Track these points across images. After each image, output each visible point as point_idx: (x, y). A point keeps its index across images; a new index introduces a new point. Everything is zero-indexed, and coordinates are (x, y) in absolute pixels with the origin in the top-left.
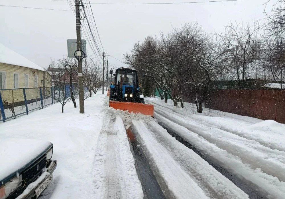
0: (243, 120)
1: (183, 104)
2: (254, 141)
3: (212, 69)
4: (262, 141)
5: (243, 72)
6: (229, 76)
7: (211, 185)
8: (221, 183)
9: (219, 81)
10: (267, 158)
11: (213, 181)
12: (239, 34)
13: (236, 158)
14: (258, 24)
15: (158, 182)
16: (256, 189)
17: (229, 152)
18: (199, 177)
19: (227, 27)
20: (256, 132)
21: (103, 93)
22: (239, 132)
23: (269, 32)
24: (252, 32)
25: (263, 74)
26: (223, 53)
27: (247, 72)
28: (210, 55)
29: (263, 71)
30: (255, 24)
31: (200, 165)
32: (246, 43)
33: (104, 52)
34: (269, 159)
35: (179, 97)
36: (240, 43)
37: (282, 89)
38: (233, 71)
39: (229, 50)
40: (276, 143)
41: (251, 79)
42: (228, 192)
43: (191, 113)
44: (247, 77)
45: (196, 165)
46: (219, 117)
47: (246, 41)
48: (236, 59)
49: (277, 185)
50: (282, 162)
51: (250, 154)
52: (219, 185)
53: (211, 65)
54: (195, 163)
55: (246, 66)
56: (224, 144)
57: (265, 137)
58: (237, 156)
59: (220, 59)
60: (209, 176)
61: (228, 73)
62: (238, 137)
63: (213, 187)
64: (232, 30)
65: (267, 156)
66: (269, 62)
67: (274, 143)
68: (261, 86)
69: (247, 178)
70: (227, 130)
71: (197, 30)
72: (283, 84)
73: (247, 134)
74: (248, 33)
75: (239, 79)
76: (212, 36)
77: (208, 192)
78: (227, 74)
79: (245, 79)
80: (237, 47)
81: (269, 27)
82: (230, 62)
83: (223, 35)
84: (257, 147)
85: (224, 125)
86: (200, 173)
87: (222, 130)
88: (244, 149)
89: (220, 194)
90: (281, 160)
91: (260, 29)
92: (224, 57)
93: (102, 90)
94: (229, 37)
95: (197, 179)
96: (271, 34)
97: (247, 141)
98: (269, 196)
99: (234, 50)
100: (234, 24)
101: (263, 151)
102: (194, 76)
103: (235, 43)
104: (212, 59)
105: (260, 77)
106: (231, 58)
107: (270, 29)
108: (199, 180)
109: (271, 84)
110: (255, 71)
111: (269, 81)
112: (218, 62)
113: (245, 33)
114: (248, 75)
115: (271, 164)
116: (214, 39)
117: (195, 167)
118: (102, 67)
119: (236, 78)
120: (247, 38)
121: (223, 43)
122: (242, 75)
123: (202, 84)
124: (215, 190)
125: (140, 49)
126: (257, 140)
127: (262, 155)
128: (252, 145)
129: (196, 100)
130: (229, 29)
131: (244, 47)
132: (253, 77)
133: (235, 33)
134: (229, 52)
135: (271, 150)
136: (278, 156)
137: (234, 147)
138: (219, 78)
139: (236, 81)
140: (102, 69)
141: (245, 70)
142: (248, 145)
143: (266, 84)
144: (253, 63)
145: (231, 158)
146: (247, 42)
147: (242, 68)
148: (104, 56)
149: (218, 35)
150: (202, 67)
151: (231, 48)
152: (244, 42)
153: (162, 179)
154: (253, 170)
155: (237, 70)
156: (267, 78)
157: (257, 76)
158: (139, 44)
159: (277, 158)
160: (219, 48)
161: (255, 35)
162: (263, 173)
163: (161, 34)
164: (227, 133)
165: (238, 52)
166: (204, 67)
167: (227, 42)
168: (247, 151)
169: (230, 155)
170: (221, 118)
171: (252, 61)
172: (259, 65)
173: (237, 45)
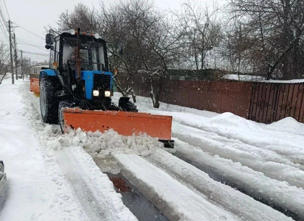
0: (203, 115)
1: (135, 98)
2: (213, 133)
3: (169, 56)
4: (220, 133)
5: (202, 60)
6: (188, 65)
7: (177, 171)
8: (185, 168)
9: (177, 70)
10: (224, 146)
11: (178, 168)
12: (196, 14)
13: (197, 149)
14: (216, 4)
15: (124, 176)
16: (215, 171)
17: (190, 144)
18: (164, 166)
19: (183, 4)
20: (215, 125)
21: (13, 82)
22: (200, 126)
23: (228, 15)
24: (211, 14)
25: (222, 63)
26: (180, 37)
27: (206, 61)
28: (165, 38)
29: (222, 60)
30: (214, 4)
31: (164, 156)
32: (204, 26)
33: (9, 21)
34: (225, 147)
35: (129, 89)
36: (198, 26)
37: (239, 81)
38: (191, 59)
39: (187, 34)
40: (232, 134)
41: (210, 69)
42: (191, 174)
43: (146, 108)
44: (206, 66)
45: (160, 157)
46: (178, 112)
47: (205, 23)
48: (194, 44)
49: (231, 165)
50: (236, 148)
51: (210, 145)
52: (183, 170)
53: (167, 50)
54: (160, 156)
55: (205, 54)
56: (185, 137)
57: (223, 129)
58: (198, 147)
59: (177, 43)
60: (174, 164)
61: (186, 61)
62: (198, 130)
63: (179, 173)
64: (190, 9)
65: (224, 145)
66: (228, 50)
67: (231, 134)
68: (220, 77)
69: (207, 163)
70: (188, 125)
71: (148, 5)
72: (240, 76)
73: (207, 127)
74: (206, 14)
75: (198, 68)
76: (167, 14)
77: (174, 177)
78: (185, 63)
79: (203, 69)
80: (195, 30)
81: (228, 9)
82: (187, 48)
83: (180, 13)
84: (215, 138)
85: (184, 120)
86: (166, 163)
87: (182, 124)
88: (204, 140)
89: (185, 177)
90: (236, 147)
91: (219, 11)
92: (181, 41)
93: (11, 78)
94: (186, 17)
95: (163, 168)
96: (230, 18)
97: (207, 134)
98: (224, 174)
99: (192, 34)
100: (192, 2)
101: (221, 141)
102: (147, 63)
103: (192, 25)
104: (168, 43)
105: (219, 67)
106: (189, 43)
107: (229, 11)
108: (165, 169)
109: (229, 75)
110: (213, 60)
111: (228, 71)
112: (174, 47)
113: (203, 14)
114: (207, 65)
115: (228, 150)
116: (169, 19)
117: (160, 159)
118: (9, 44)
119: (194, 68)
120: (206, 20)
121: (180, 23)
122: (200, 63)
123: (158, 74)
124: (181, 175)
125: (69, 22)
126: (216, 133)
127: (220, 144)
128: (211, 136)
129: (152, 92)
130: (186, 7)
131: (202, 30)
132: (212, 67)
133: (192, 13)
134: (187, 35)
135: (228, 139)
136: (234, 144)
137: (195, 139)
138: (176, 66)
139: (195, 71)
140: (9, 46)
141: (204, 59)
142: (208, 137)
143: (224, 75)
144: (212, 51)
145: (193, 149)
146: (206, 25)
147: (201, 56)
148: (10, 27)
149: (173, 13)
150: (157, 53)
151: (188, 30)
152: (202, 25)
153: (129, 172)
154: (212, 156)
155: (196, 58)
156: (226, 69)
157: (216, 65)
158: (68, 13)
159: (232, 145)
160: (175, 31)
161: (214, 18)
162: (220, 157)
163: (101, 4)
164: (187, 127)
165: (196, 36)
166: (159, 52)
167: (184, 23)
168: (207, 142)
169: (192, 146)
170: (180, 113)
171: (211, 48)
172: (219, 53)
173: (195, 27)
